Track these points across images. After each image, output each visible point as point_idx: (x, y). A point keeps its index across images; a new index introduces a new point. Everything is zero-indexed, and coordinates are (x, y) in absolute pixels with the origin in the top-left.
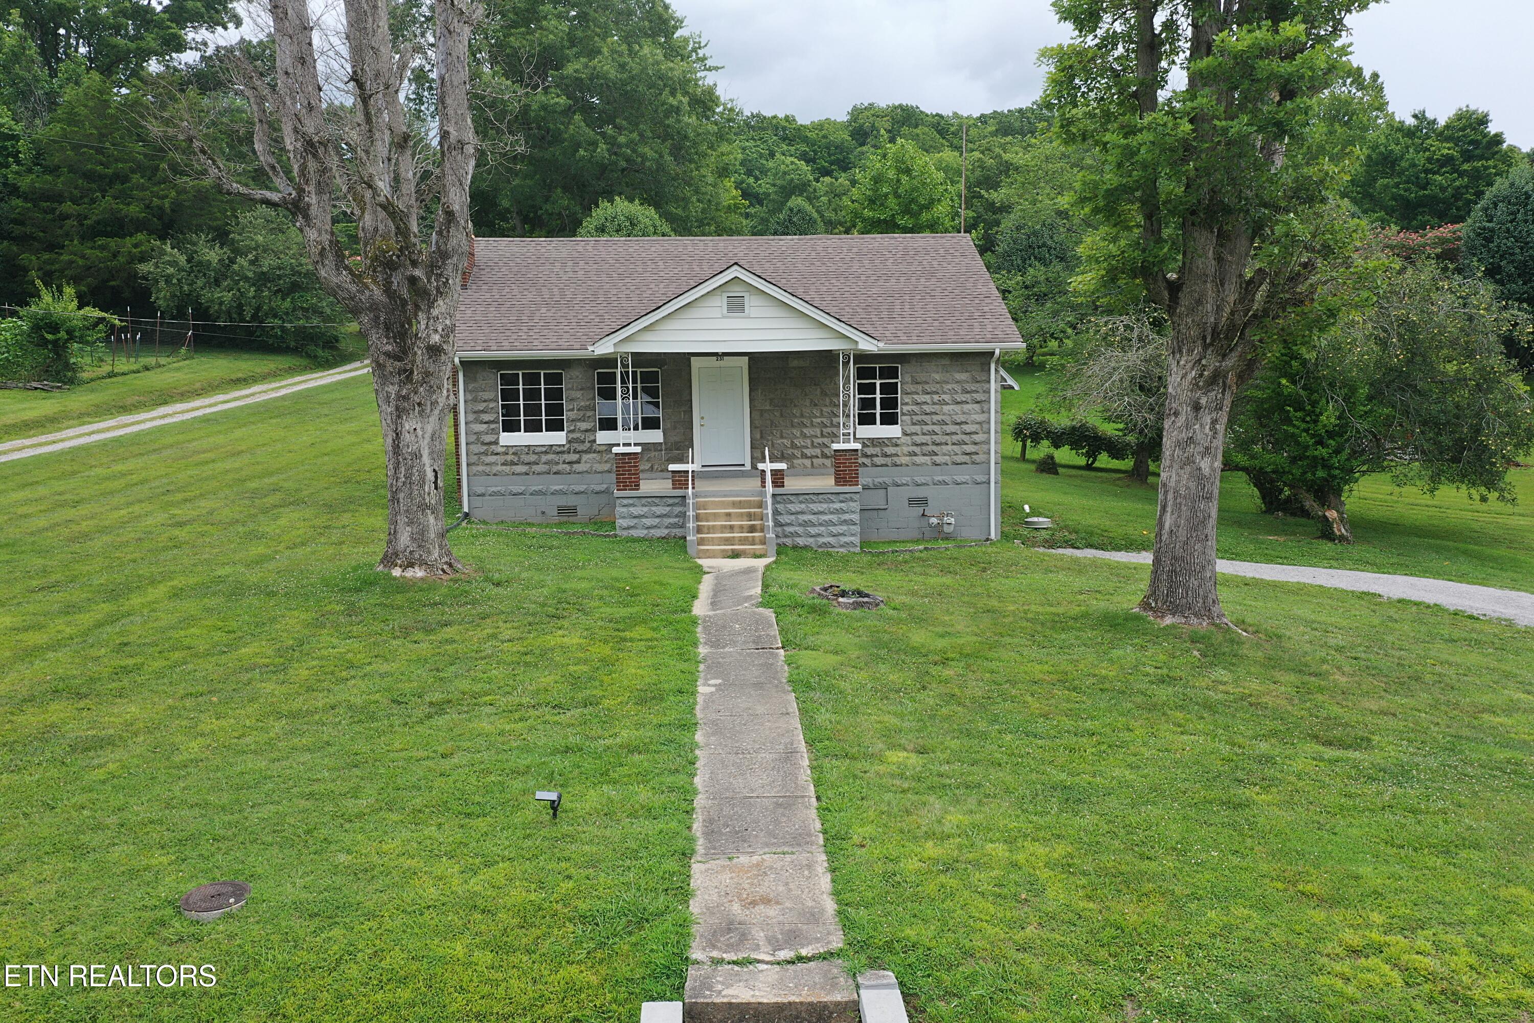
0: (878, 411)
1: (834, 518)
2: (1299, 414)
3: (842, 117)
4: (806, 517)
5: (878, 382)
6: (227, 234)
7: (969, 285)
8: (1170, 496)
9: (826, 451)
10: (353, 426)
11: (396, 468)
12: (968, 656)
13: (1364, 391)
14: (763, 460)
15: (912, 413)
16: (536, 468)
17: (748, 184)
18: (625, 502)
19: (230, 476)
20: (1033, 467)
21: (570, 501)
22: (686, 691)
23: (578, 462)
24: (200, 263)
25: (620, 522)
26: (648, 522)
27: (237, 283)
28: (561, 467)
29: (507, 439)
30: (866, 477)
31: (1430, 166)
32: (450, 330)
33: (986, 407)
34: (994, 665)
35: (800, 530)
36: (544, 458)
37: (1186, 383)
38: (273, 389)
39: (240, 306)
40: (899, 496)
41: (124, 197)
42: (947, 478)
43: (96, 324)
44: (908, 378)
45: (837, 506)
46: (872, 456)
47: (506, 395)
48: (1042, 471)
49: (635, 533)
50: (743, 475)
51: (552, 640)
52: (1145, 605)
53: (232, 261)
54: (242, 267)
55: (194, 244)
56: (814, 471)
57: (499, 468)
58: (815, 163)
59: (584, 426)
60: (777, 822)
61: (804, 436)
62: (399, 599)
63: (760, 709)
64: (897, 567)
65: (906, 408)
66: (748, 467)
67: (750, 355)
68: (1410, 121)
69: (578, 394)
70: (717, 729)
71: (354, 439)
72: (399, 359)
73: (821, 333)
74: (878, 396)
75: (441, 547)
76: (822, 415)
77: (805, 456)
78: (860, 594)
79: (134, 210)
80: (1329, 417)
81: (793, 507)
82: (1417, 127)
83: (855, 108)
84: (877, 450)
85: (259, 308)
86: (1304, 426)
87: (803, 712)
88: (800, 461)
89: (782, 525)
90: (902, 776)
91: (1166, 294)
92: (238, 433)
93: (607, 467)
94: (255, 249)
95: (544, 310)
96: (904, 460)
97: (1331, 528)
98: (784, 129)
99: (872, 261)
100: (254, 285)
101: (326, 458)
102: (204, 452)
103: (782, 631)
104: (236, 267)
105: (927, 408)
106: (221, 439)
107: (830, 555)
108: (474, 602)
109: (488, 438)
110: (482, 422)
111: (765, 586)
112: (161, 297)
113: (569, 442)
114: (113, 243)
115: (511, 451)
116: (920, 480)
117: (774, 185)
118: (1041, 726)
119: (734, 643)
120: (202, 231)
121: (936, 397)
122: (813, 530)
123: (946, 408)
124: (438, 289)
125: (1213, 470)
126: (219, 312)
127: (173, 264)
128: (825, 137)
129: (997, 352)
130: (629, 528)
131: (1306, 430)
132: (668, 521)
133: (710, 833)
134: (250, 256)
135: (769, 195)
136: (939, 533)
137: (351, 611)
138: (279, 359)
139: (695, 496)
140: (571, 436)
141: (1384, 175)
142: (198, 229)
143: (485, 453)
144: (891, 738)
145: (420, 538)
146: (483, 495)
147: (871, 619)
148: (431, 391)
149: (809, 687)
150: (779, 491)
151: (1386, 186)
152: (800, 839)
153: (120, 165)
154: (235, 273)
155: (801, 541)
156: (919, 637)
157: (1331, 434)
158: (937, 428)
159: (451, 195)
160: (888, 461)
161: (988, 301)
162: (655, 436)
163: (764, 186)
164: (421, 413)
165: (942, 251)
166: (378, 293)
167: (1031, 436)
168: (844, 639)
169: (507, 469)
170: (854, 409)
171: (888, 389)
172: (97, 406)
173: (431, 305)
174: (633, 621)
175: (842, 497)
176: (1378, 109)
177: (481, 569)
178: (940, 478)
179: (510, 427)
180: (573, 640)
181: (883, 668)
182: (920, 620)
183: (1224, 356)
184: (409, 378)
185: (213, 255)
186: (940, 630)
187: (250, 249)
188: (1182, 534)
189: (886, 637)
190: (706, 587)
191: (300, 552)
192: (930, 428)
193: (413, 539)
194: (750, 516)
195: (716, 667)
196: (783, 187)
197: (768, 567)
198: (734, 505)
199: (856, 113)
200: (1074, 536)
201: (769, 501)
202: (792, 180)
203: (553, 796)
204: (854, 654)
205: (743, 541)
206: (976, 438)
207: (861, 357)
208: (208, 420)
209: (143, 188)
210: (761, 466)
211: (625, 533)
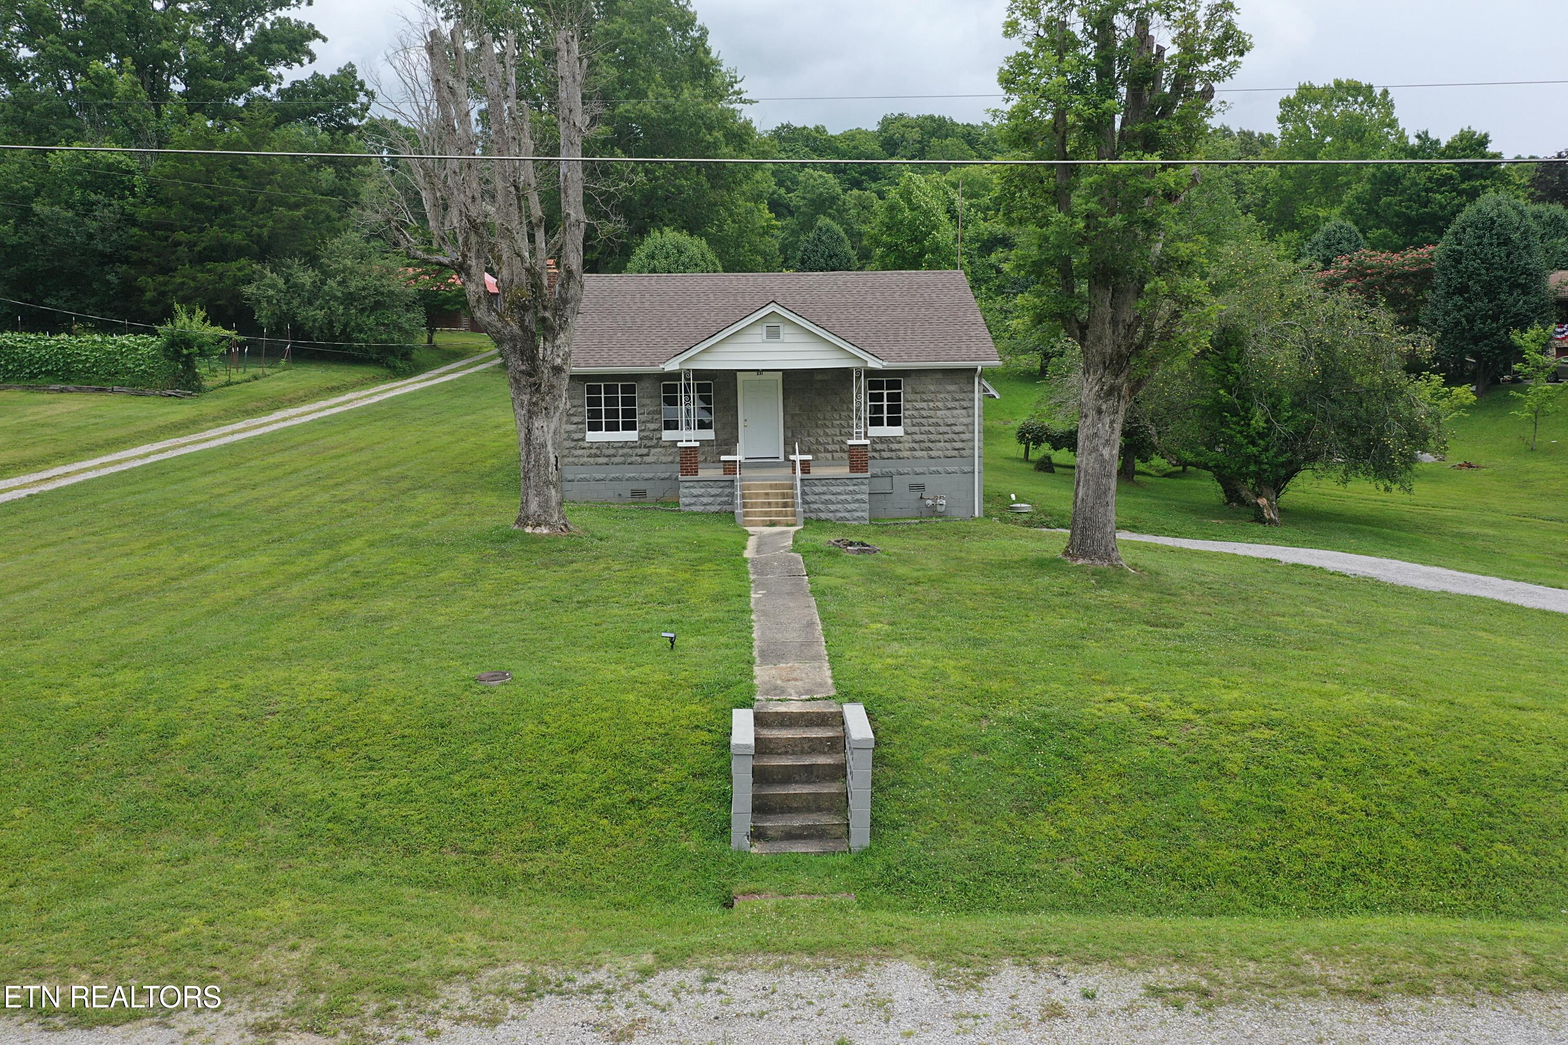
0: (885, 415)
1: (848, 497)
2: (1234, 419)
3: (874, 127)
4: (827, 497)
5: (885, 392)
6: (317, 258)
7: (960, 314)
8: (1082, 474)
9: (844, 446)
10: (446, 428)
11: (528, 454)
12: (932, 581)
13: (1287, 400)
14: (794, 453)
15: (912, 417)
16: (613, 459)
17: (780, 195)
18: (687, 484)
19: (363, 467)
20: (1032, 466)
21: (641, 486)
22: (743, 595)
23: (647, 455)
24: (295, 285)
25: (683, 500)
26: (705, 500)
27: (327, 302)
28: (634, 459)
29: (592, 436)
30: (874, 468)
31: (1431, 185)
32: (568, 355)
33: (971, 412)
34: (950, 586)
35: (822, 507)
36: (621, 452)
37: (1092, 394)
38: (366, 396)
39: (331, 323)
40: (901, 484)
41: (229, 226)
42: (940, 469)
43: (219, 342)
44: (909, 389)
45: (851, 488)
46: (880, 451)
47: (591, 402)
48: (1040, 470)
49: (694, 508)
50: (778, 465)
51: (650, 570)
52: (1066, 553)
53: (323, 283)
54: (331, 287)
55: (289, 267)
56: (834, 462)
57: (586, 459)
58: (845, 173)
59: (652, 426)
60: (801, 651)
61: (827, 435)
62: (535, 547)
63: (791, 605)
64: (897, 534)
65: (907, 413)
66: (782, 459)
67: (785, 372)
68: (1413, 141)
69: (648, 401)
70: (764, 613)
71: (449, 438)
72: (531, 376)
73: (836, 355)
74: (885, 403)
75: (559, 512)
76: (840, 418)
77: (826, 451)
78: (863, 544)
79: (238, 237)
80: (1258, 421)
81: (816, 489)
82: (1420, 147)
83: (885, 118)
84: (884, 446)
85: (346, 325)
86: (1239, 428)
87: (819, 606)
88: (823, 455)
89: (808, 503)
90: (878, 634)
91: (1078, 332)
92: (354, 433)
93: (670, 459)
94: (343, 272)
95: (619, 334)
96: (906, 454)
97: (1262, 513)
98: (815, 139)
99: (883, 293)
100: (342, 304)
101: (433, 454)
102: (333, 448)
103: (806, 565)
104: (326, 288)
105: (924, 413)
106: (341, 438)
107: (845, 526)
108: (588, 550)
109: (577, 436)
110: (572, 423)
111: (795, 541)
112: (263, 315)
113: (640, 439)
114: (220, 267)
115: (595, 446)
116: (918, 470)
117: (804, 198)
118: (971, 614)
119: (774, 573)
120: (295, 256)
121: (931, 404)
122: (832, 507)
123: (939, 413)
124: (560, 325)
125: (1112, 456)
126: (313, 327)
127: (273, 286)
128: (855, 148)
129: (979, 368)
130: (690, 505)
131: (1241, 432)
132: (719, 499)
133: (763, 654)
134: (338, 278)
135: (799, 207)
136: (934, 512)
137: (503, 554)
138: (365, 369)
139: (741, 480)
140: (643, 434)
141: (1388, 193)
142: (292, 255)
143: (575, 448)
144: (875, 618)
145: (545, 505)
146: (572, 481)
147: (869, 560)
148: (555, 399)
149: (824, 594)
150: (806, 476)
151: (1390, 204)
152: (816, 658)
153: (225, 198)
154: (325, 292)
155: (823, 516)
156: (901, 570)
157: (1261, 435)
158: (932, 429)
159: (571, 259)
160: (893, 454)
161: (974, 327)
162: (709, 434)
163: (794, 198)
164: (547, 415)
165: (940, 285)
166: (516, 328)
167: (1032, 439)
168: (849, 570)
169: (591, 460)
170: (865, 414)
171: (894, 398)
172: (225, 410)
173: (555, 338)
174: (702, 561)
175: (855, 481)
176: (1389, 126)
177: (586, 530)
178: (935, 469)
179: (595, 427)
180: (664, 570)
181: (874, 586)
182: (905, 562)
183: (1117, 376)
184: (538, 390)
185: (306, 278)
186: (918, 567)
187: (338, 272)
188: (1090, 501)
189: (879, 570)
190: (752, 543)
191: (444, 520)
192: (927, 428)
193: (540, 506)
194: (784, 496)
195: (760, 585)
196: (812, 201)
197: (797, 532)
198: (771, 486)
199: (887, 123)
200: (1049, 519)
201: (799, 483)
202: (821, 194)
203: (672, 635)
204: (855, 578)
205: (778, 514)
206: (963, 436)
207: (870, 373)
208: (325, 423)
209: (244, 218)
210: (792, 457)
211: (687, 509)
